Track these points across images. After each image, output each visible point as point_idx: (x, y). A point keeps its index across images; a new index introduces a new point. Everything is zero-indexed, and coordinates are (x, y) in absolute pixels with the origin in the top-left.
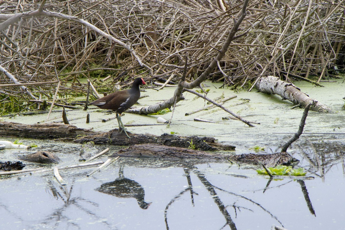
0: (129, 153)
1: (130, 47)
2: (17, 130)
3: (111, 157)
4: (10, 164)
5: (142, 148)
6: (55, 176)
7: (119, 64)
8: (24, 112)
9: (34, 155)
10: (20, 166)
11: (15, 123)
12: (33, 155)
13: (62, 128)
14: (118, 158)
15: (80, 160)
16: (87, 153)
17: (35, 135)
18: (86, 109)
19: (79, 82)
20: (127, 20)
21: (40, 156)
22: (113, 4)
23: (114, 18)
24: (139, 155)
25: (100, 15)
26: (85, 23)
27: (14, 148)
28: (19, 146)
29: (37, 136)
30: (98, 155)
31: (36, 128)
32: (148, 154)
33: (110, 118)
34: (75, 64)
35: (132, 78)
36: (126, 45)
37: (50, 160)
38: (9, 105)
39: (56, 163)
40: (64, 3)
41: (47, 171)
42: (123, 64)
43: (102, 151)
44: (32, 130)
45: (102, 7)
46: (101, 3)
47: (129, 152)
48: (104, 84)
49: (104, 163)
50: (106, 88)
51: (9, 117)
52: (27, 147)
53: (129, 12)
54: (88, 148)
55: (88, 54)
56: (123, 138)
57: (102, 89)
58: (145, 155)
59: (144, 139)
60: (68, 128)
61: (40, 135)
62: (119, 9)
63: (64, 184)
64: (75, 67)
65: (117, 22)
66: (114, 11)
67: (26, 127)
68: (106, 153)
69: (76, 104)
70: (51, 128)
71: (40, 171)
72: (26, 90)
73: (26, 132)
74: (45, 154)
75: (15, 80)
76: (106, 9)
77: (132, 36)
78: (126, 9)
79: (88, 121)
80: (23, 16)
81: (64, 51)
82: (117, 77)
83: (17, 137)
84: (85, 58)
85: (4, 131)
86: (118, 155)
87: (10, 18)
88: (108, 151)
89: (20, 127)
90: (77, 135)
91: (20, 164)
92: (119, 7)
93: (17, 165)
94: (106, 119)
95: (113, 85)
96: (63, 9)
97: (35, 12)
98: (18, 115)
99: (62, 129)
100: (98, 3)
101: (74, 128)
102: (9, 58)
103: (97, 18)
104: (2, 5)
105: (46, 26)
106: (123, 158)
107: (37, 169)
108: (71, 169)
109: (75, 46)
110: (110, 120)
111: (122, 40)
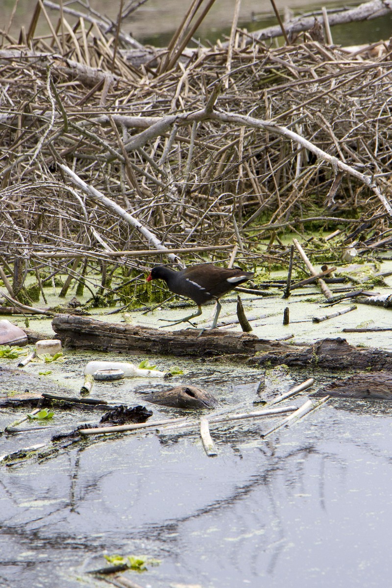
0: (348, 390)
1: (369, 181)
2: (148, 340)
3: (314, 396)
4: (125, 411)
5: (371, 380)
6: (201, 437)
7: (358, 207)
8: (171, 303)
9: (170, 392)
10: (143, 414)
11: (145, 328)
12: (168, 393)
13: (230, 337)
14: (327, 399)
15: (255, 403)
16: (269, 388)
17: (180, 350)
18: (287, 295)
19: (280, 243)
20: (374, 126)
21: (179, 395)
22: (351, 95)
23: (350, 122)
24: (366, 394)
25: (323, 117)
26: (289, 135)
27: (140, 377)
28: (149, 372)
29: (183, 352)
30: (291, 392)
31: (182, 337)
32: (381, 391)
33: (328, 315)
34: (277, 207)
35: (381, 234)
36: (362, 176)
37: (198, 402)
38: (145, 288)
39: (209, 409)
40: (259, 94)
41: (189, 426)
42: (367, 207)
43: (301, 382)
44: (175, 341)
45: (330, 101)
46: (327, 94)
47: (346, 388)
48: (327, 246)
49: (298, 408)
50: (330, 254)
51: (143, 312)
52: (163, 374)
53: (379, 111)
54: (275, 377)
55: (300, 190)
56: (340, 356)
57: (322, 255)
58: (376, 394)
59: (378, 357)
60: (240, 338)
61: (190, 350)
62: (361, 104)
63: (213, 453)
64: (276, 213)
65: (356, 130)
66: (350, 109)
67: (164, 334)
68: (307, 389)
69: (269, 286)
70: (209, 337)
71: (176, 426)
72: (176, 260)
73: (164, 343)
74: (189, 392)
75: (157, 242)
76: (335, 105)
77: (385, 154)
78: (374, 104)
79: (286, 322)
80: (177, 120)
81: (258, 183)
82: (352, 231)
83: (147, 353)
84: (296, 197)
85: (124, 341)
86: (328, 394)
87: (155, 125)
88: (311, 385)
89: (153, 335)
90: (256, 351)
91: (142, 410)
92: (361, 101)
93: (136, 413)
94: (320, 318)
95: (343, 249)
96: (257, 104)
97: (199, 114)
98: (160, 308)
99: (230, 340)
100: (320, 95)
101: (252, 339)
102: (147, 201)
103: (318, 122)
104: (149, 98)
105: (226, 137)
106: (336, 399)
107: (175, 420)
108: (235, 421)
109: (279, 174)
110: (327, 318)
111: (356, 166)
